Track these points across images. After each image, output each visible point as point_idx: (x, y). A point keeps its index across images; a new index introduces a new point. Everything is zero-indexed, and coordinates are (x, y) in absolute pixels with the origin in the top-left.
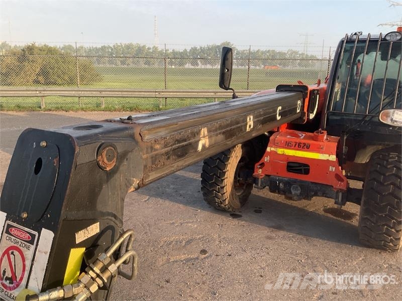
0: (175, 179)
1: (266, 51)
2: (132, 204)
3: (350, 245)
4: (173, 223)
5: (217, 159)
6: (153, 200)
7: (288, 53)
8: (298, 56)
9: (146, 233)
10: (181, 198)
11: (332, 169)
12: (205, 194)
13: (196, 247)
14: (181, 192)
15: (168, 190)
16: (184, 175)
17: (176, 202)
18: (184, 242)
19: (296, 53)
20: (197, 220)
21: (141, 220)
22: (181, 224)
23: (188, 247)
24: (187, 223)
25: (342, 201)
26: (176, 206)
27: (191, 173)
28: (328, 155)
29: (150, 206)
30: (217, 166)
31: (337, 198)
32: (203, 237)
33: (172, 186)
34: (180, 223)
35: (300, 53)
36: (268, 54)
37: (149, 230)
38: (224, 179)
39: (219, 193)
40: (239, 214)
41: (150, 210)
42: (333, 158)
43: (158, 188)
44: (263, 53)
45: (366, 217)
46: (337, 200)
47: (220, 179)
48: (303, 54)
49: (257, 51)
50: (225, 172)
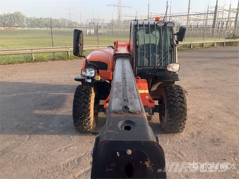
0: (40, 117)
1: (46, 18)
2: (19, 144)
3: (160, 134)
4: (60, 150)
5: (83, 102)
6: (34, 137)
7: (60, 20)
8: (67, 22)
9: (46, 163)
10: (53, 131)
11: (147, 97)
12: (76, 126)
13: (86, 162)
14: (50, 126)
15: (39, 127)
16: (44, 113)
17: (52, 134)
18: (76, 161)
19: (65, 20)
20: (74, 143)
21: (36, 154)
22: (66, 149)
23: (81, 163)
24: (69, 147)
25: (152, 113)
26: (54, 138)
27: (48, 111)
28: (144, 90)
29: (35, 142)
30: (84, 107)
31: (149, 111)
32: (86, 154)
33: (40, 124)
34: (64, 148)
35: (68, 20)
36: (47, 20)
37: (47, 160)
38: (90, 114)
39: (86, 123)
40: (97, 131)
41: (37, 145)
42: (147, 91)
43: (32, 127)
44: (44, 19)
45: (170, 120)
46: (150, 113)
47: (87, 114)
48: (69, 21)
49: (40, 19)
50: (90, 109)
